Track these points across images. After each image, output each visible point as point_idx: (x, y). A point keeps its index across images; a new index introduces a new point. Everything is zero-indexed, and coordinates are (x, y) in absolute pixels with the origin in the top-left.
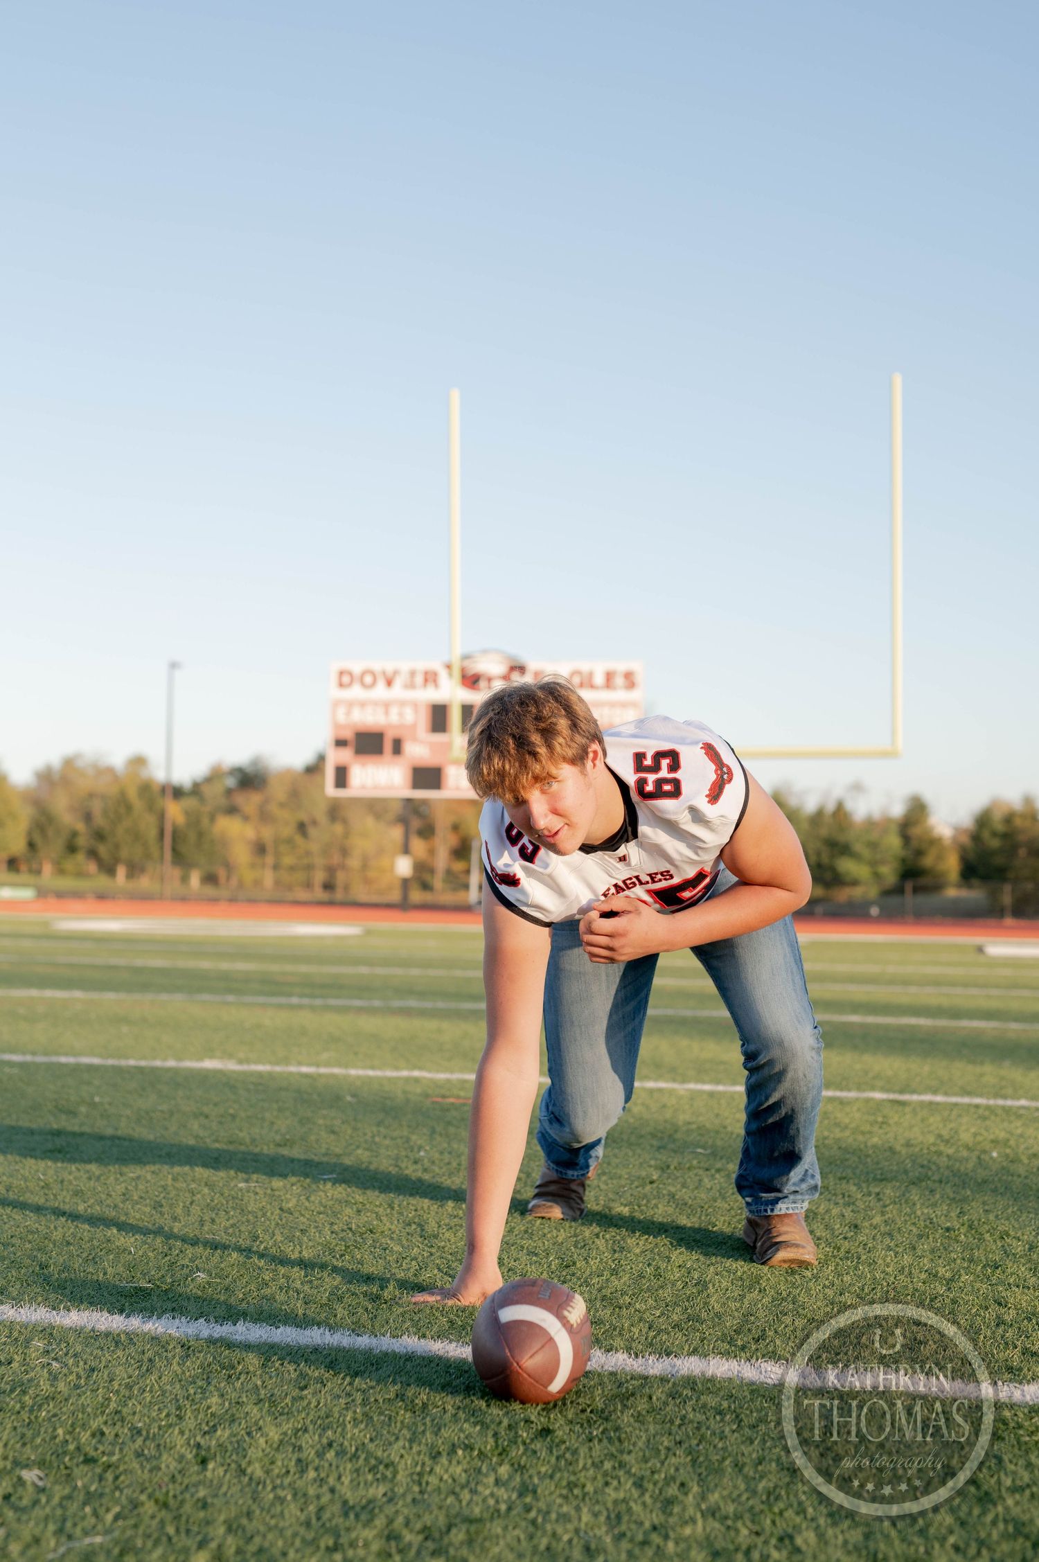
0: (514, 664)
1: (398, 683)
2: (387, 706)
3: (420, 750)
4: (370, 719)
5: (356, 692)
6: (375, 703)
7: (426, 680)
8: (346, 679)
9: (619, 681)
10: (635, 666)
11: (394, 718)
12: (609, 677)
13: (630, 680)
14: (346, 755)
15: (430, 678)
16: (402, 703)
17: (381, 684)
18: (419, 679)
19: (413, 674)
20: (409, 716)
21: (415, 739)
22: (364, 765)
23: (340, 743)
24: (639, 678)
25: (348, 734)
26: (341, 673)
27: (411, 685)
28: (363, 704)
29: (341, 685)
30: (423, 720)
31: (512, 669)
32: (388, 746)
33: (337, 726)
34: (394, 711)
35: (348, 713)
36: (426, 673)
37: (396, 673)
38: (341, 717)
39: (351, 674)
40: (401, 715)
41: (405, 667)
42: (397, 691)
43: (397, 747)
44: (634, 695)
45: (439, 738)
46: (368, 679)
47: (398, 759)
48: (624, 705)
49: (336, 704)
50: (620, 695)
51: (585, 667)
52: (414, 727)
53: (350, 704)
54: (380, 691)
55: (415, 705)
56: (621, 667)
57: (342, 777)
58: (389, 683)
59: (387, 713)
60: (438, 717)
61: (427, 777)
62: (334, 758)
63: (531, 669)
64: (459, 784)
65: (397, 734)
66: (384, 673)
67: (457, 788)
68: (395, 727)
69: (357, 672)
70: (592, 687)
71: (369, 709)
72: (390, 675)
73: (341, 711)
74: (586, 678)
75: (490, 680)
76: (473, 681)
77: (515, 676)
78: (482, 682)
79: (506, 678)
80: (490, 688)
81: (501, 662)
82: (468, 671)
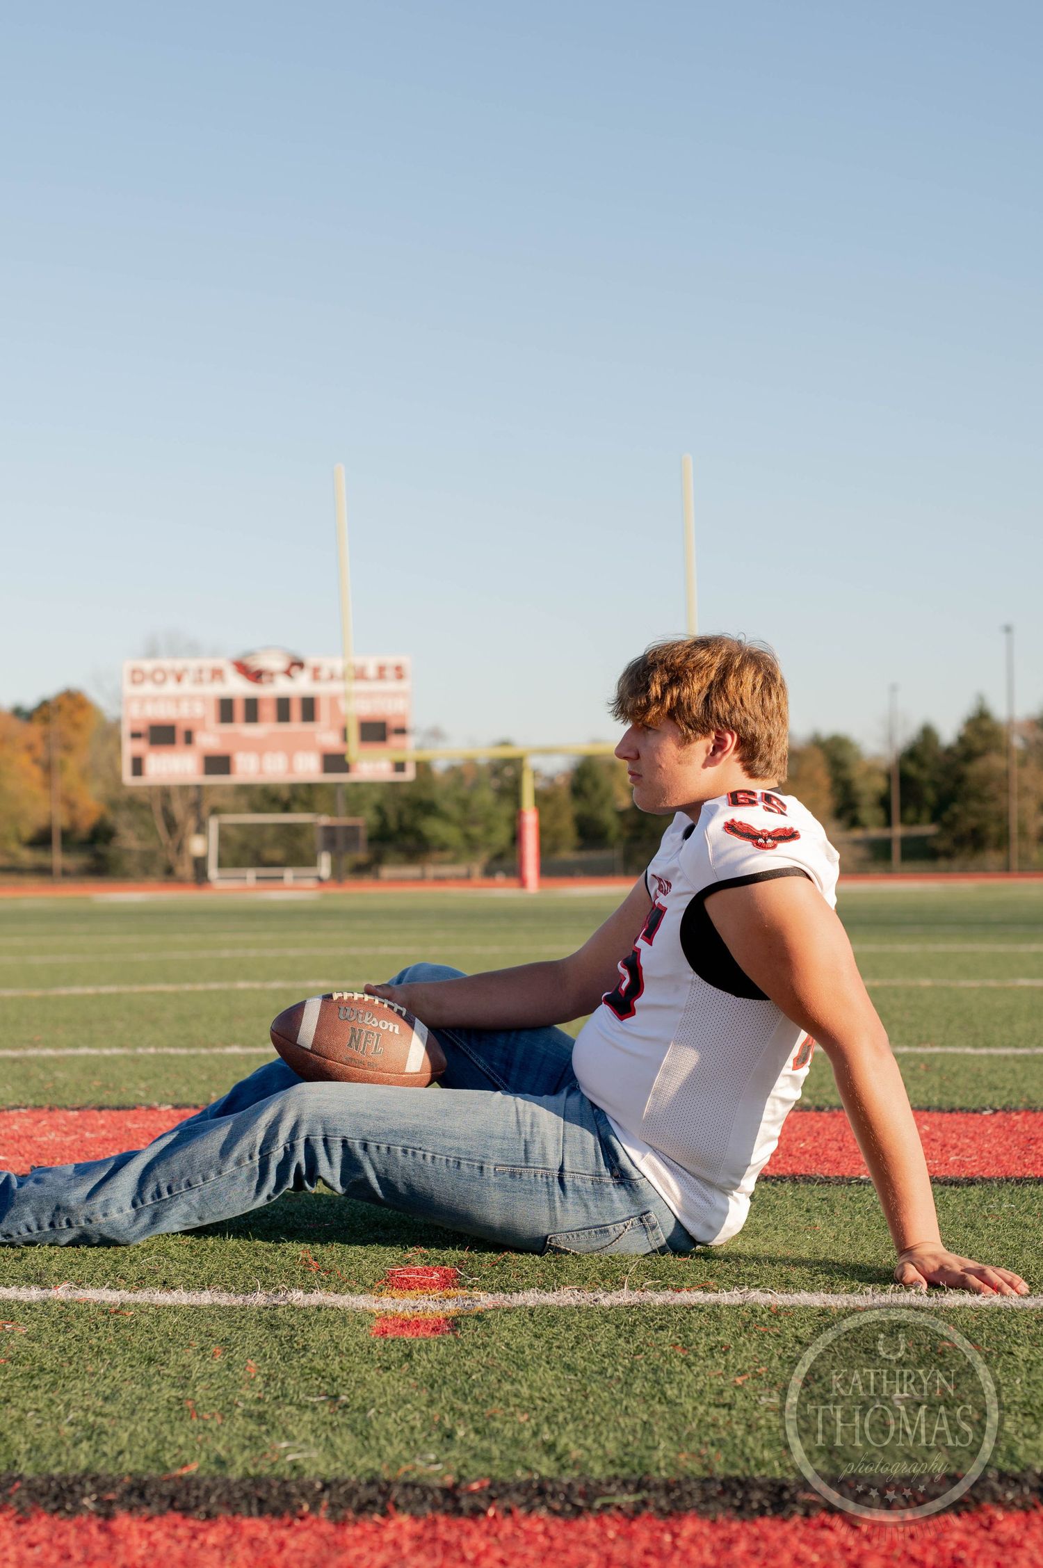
0: (294, 659)
1: (187, 679)
2: (177, 700)
3: (211, 739)
4: (162, 713)
5: (148, 688)
6: (166, 698)
7: (213, 677)
8: (137, 677)
9: (390, 673)
10: (405, 660)
11: (185, 711)
12: (381, 670)
13: (399, 673)
14: (140, 747)
15: (217, 674)
16: (192, 698)
17: (171, 681)
18: (207, 675)
19: (200, 671)
20: (199, 710)
21: (205, 730)
22: (158, 755)
23: (136, 735)
24: (408, 670)
25: (142, 727)
26: (134, 671)
27: (199, 681)
28: (155, 699)
29: (135, 683)
30: (212, 713)
31: (293, 664)
32: (180, 737)
33: (130, 719)
34: (184, 705)
35: (142, 708)
36: (213, 670)
37: (185, 670)
38: (139, 714)
39: (142, 672)
40: (191, 709)
41: (193, 664)
42: (187, 687)
43: (189, 738)
44: (404, 686)
45: (227, 728)
46: (159, 676)
47: (189, 749)
48: (395, 695)
49: (130, 700)
50: (391, 685)
51: (358, 661)
52: (203, 720)
53: (143, 700)
54: (171, 687)
55: (204, 699)
56: (391, 660)
57: (138, 766)
58: (179, 679)
59: (178, 706)
60: (226, 710)
61: (218, 764)
62: (130, 748)
63: (311, 661)
64: (248, 769)
65: (187, 726)
66: (173, 670)
67: (246, 774)
68: (188, 719)
69: (149, 670)
70: (364, 679)
71: (161, 704)
72: (179, 672)
73: (134, 706)
74: (360, 671)
75: (272, 674)
76: (256, 676)
77: (295, 670)
78: (264, 678)
79: (287, 673)
80: (272, 683)
81: (281, 658)
82: (252, 667)
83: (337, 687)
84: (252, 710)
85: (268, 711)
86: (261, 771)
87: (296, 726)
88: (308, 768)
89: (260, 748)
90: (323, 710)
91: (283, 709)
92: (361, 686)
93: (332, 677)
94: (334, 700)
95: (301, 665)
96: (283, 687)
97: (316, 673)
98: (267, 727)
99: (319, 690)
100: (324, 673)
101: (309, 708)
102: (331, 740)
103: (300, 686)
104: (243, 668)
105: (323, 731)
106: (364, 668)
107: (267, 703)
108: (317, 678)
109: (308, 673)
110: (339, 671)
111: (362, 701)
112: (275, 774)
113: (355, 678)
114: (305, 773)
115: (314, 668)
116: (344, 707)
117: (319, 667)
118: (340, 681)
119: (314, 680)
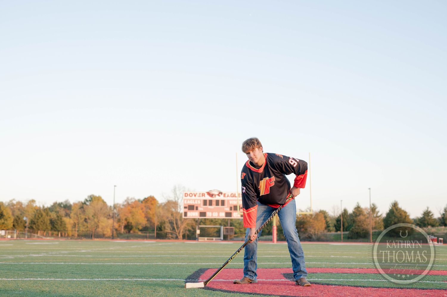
0: (220, 192)
1: (197, 196)
2: (195, 200)
3: (202, 209)
4: (191, 203)
5: (188, 197)
7: (202, 195)
8: (186, 195)
11: (196, 203)
14: (186, 210)
15: (203, 195)
16: (198, 200)
17: (193, 196)
18: (201, 195)
20: (199, 202)
21: (200, 207)
22: (190, 212)
23: (185, 207)
25: (187, 206)
26: (185, 194)
27: (199, 196)
28: (190, 200)
29: (185, 196)
30: (202, 203)
32: (195, 208)
33: (185, 204)
34: (196, 201)
35: (187, 202)
36: (202, 194)
38: (186, 203)
40: (197, 202)
41: (198, 193)
42: (197, 197)
43: (197, 208)
45: (205, 207)
46: (191, 195)
47: (197, 211)
49: (184, 200)
52: (200, 204)
53: (187, 200)
54: (193, 197)
55: (200, 200)
57: (186, 214)
58: (195, 196)
60: (205, 202)
61: (203, 214)
62: (184, 210)
64: (209, 215)
65: (197, 206)
66: (194, 194)
67: (209, 216)
68: (196, 204)
69: (189, 193)
70: (235, 197)
71: (191, 201)
72: (195, 194)
73: (185, 201)
74: (234, 195)
75: (215, 195)
76: (212, 195)
77: (220, 195)
78: (214, 196)
79: (218, 195)
80: (215, 197)
81: (217, 192)
82: (211, 194)
84: (211, 203)
85: (214, 203)
86: (212, 216)
87: (220, 206)
88: (222, 215)
89: (212, 211)
90: (226, 203)
91: (217, 203)
92: (234, 198)
93: (228, 196)
94: (228, 201)
95: (221, 193)
96: (217, 198)
97: (224, 195)
98: (214, 207)
99: (225, 199)
100: (227, 195)
101: (223, 203)
102: (228, 210)
103: (221, 198)
104: (209, 194)
105: (226, 207)
106: (235, 194)
107: (214, 201)
108: (225, 196)
109: (223, 195)
110: (229, 195)
111: (234, 201)
112: (215, 217)
113: (233, 196)
114: (222, 217)
115: (224, 194)
116: (231, 202)
117: (226, 194)
118: (230, 197)
119: (224, 197)
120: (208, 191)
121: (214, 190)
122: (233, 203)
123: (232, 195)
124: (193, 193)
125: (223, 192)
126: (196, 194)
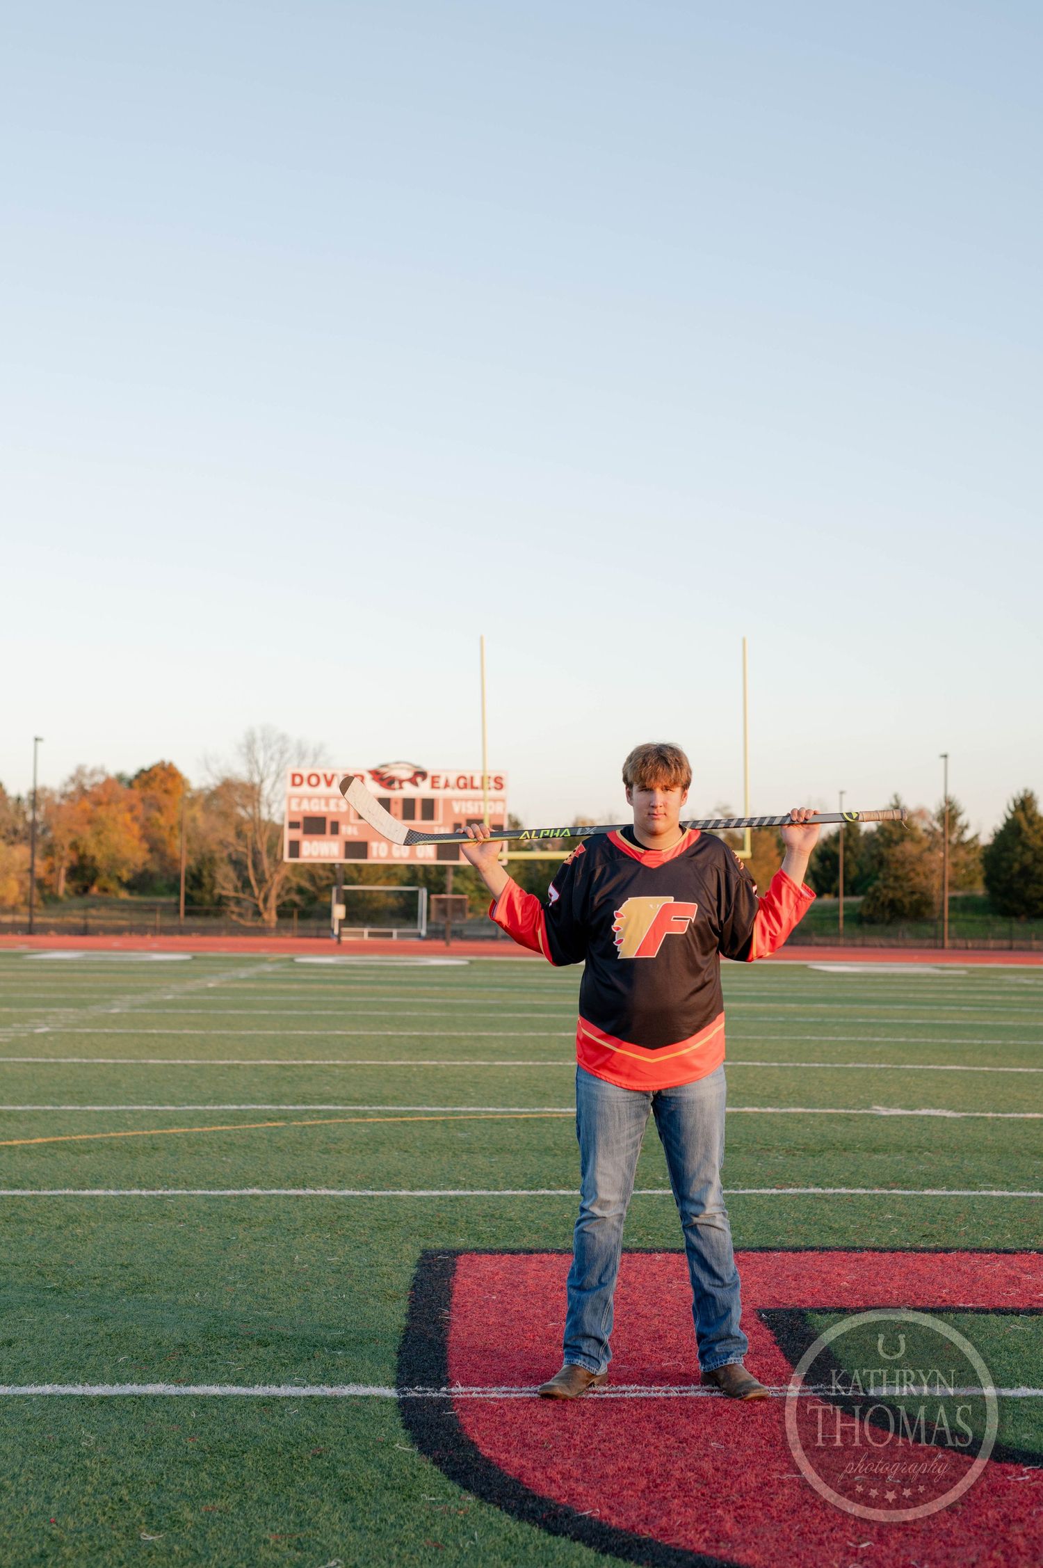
0: (418, 770)
1: (335, 783)
2: (327, 799)
3: (351, 831)
4: (315, 808)
5: (305, 789)
6: (319, 798)
8: (298, 780)
9: (491, 784)
10: (502, 773)
11: (333, 808)
13: (499, 783)
14: (297, 834)
17: (322, 784)
20: (343, 807)
21: (348, 823)
22: (311, 842)
23: (293, 825)
24: (506, 782)
25: (300, 819)
26: (294, 776)
28: (310, 798)
29: (294, 784)
31: (417, 775)
32: (328, 828)
33: (291, 813)
34: (333, 802)
35: (299, 804)
38: (294, 807)
39: (301, 776)
40: (337, 805)
41: (340, 774)
42: (335, 789)
43: (335, 828)
44: (503, 793)
46: (314, 780)
47: (335, 837)
48: (495, 800)
49: (290, 798)
50: (491, 793)
51: (468, 776)
53: (301, 798)
54: (322, 789)
56: (493, 773)
57: (295, 848)
58: (329, 783)
59: (327, 804)
61: (357, 848)
62: (289, 835)
63: (430, 774)
64: (379, 854)
65: (335, 819)
66: (325, 776)
67: (379, 857)
68: (333, 813)
69: (305, 774)
70: (473, 787)
71: (315, 801)
72: (329, 777)
73: (294, 802)
74: (469, 781)
75: (401, 782)
76: (388, 782)
77: (419, 779)
78: (396, 785)
79: (413, 781)
80: (401, 788)
81: (408, 769)
82: (386, 776)
83: (449, 793)
85: (398, 808)
86: (390, 854)
87: (418, 820)
88: (427, 855)
90: (440, 810)
91: (408, 808)
92: (469, 793)
93: (447, 785)
94: (448, 802)
95: (423, 775)
96: (409, 791)
97: (434, 780)
99: (436, 794)
100: (442, 783)
101: (429, 808)
103: (423, 790)
104: (378, 776)
105: (439, 826)
106: (472, 778)
107: (396, 803)
108: (436, 785)
109: (428, 781)
110: (452, 781)
111: (470, 803)
112: (401, 858)
113: (465, 786)
114: (424, 858)
115: (433, 778)
116: (456, 808)
117: (438, 777)
118: (453, 788)
119: (433, 787)
120: (374, 765)
121: (397, 763)
122: (464, 811)
123: (462, 782)
124: (320, 773)
125: (431, 770)
126: (333, 776)
